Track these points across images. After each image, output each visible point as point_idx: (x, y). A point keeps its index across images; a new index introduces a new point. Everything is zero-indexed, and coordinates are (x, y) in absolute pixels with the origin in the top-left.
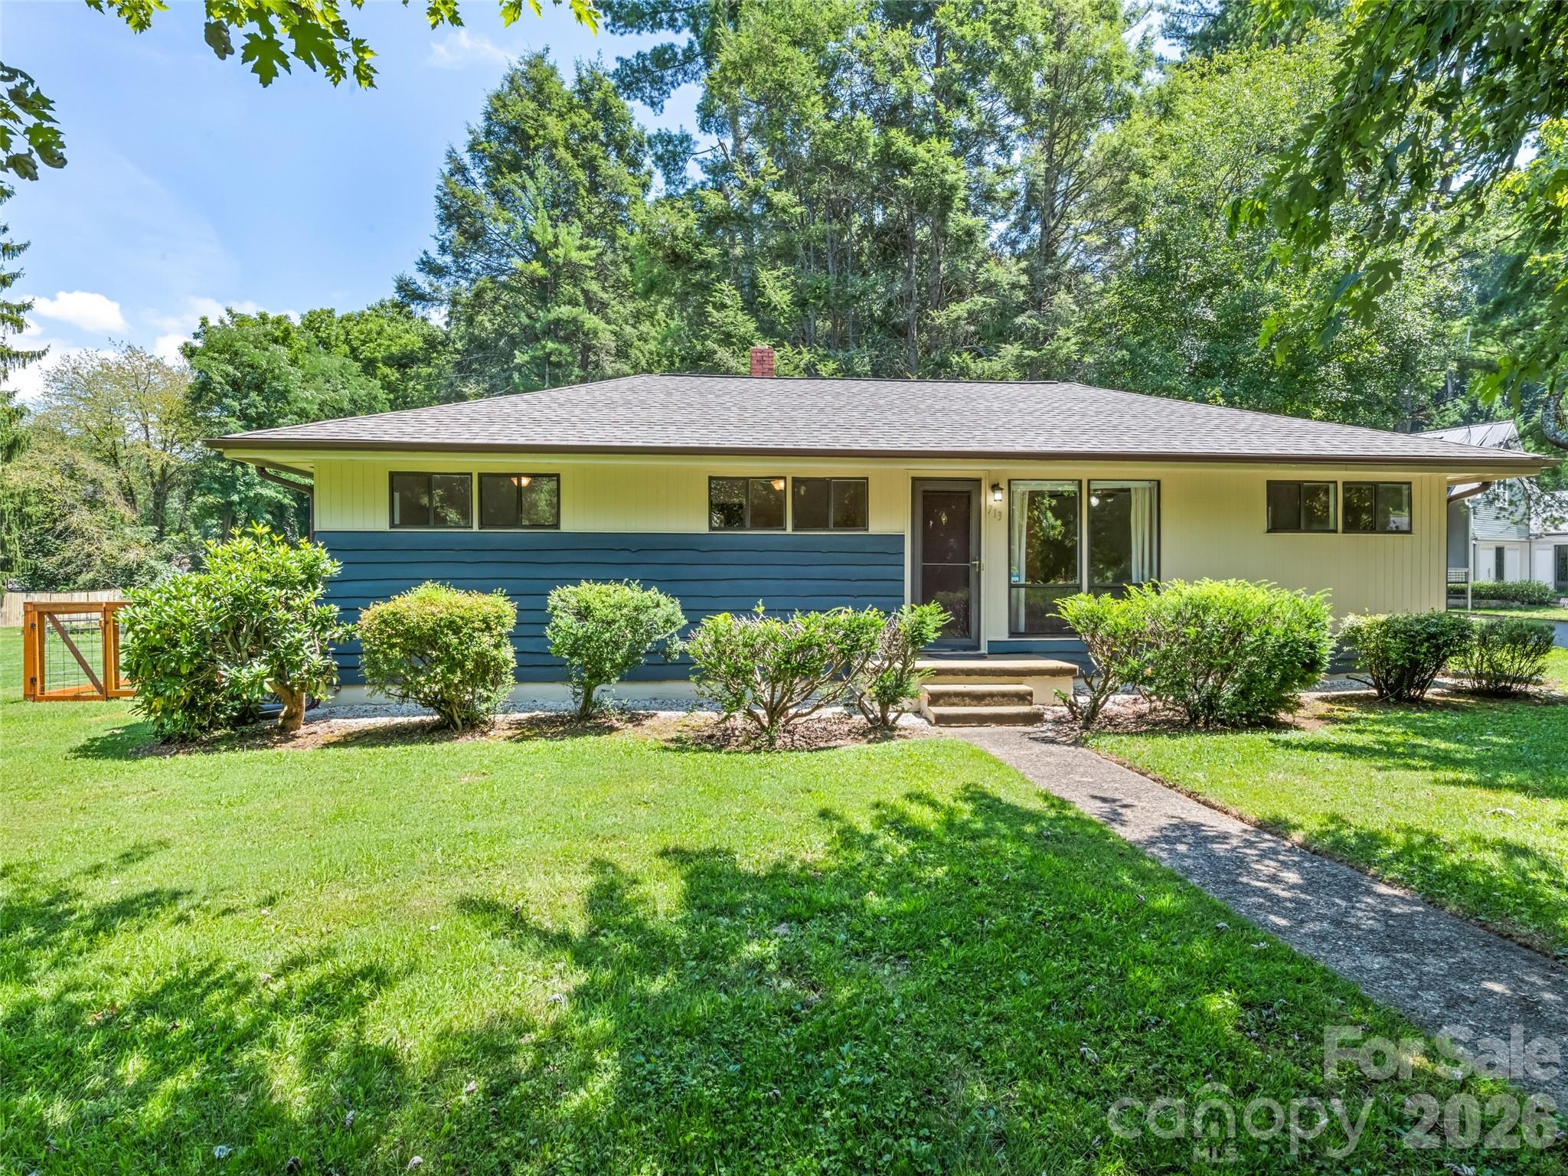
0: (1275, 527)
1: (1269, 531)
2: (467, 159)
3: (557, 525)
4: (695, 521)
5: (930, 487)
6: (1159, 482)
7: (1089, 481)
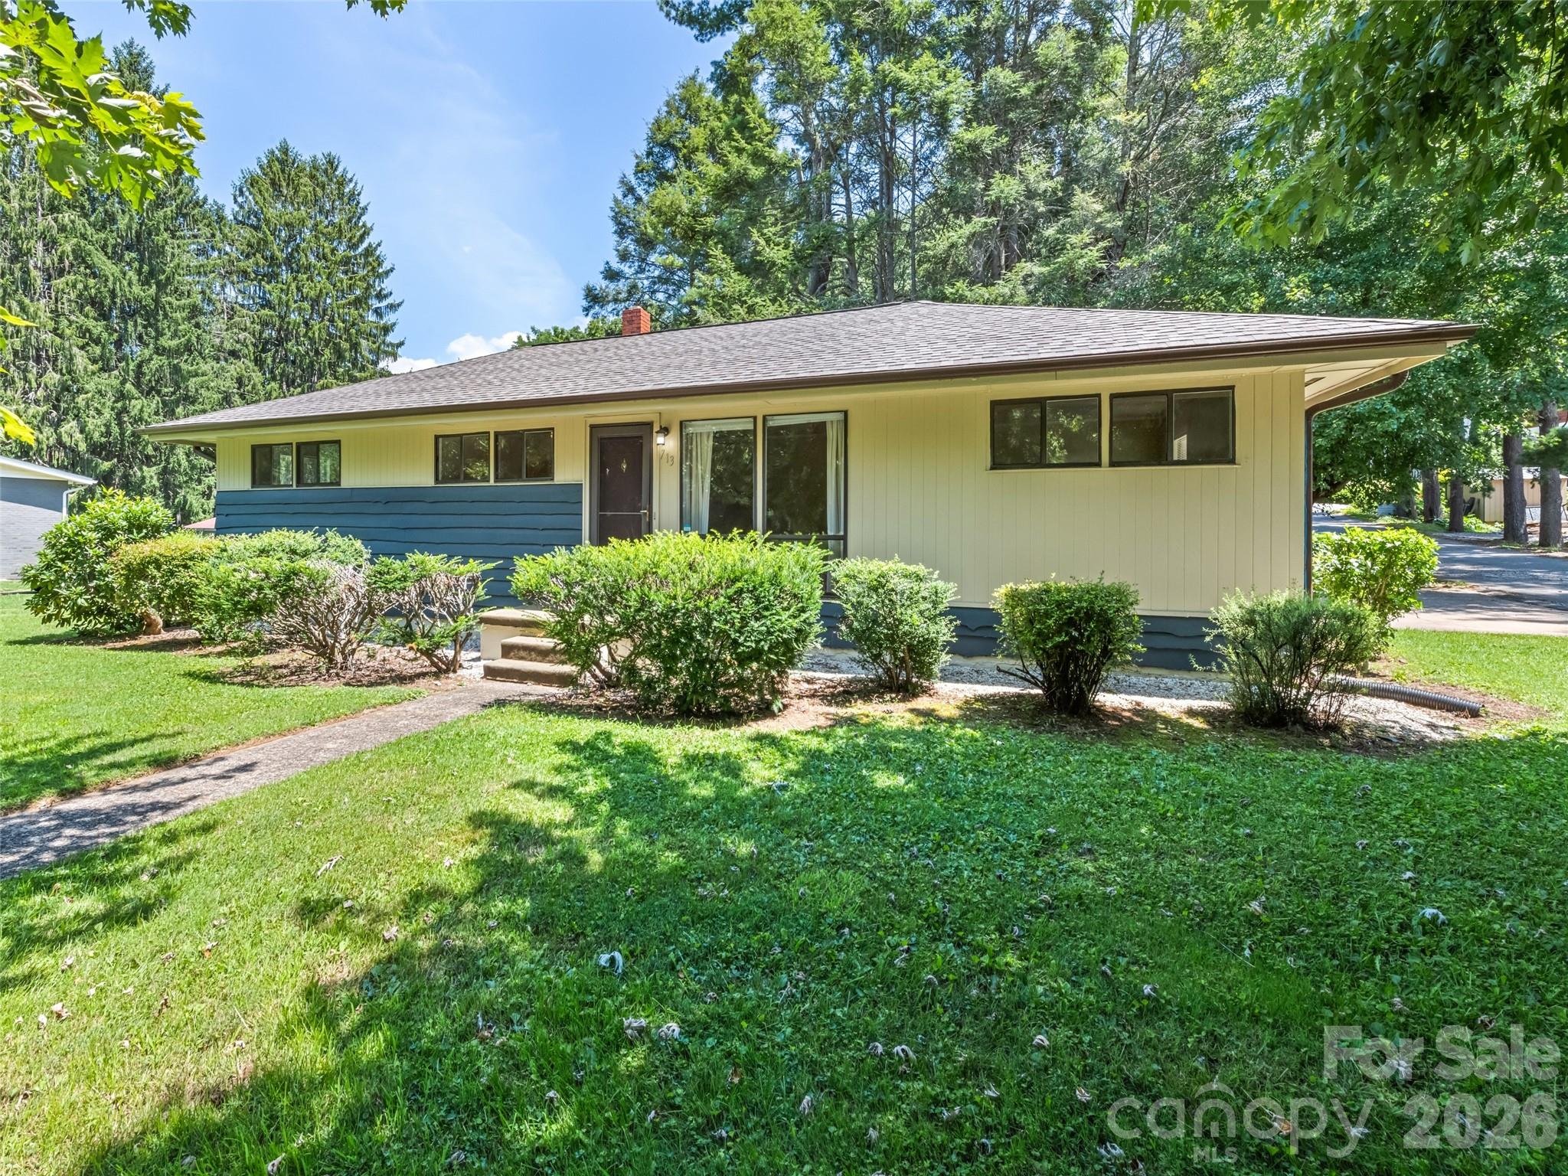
0: (996, 465)
1: (992, 468)
2: (634, 182)
3: (339, 484)
4: (424, 477)
5: (606, 434)
6: (846, 413)
7: (764, 417)
